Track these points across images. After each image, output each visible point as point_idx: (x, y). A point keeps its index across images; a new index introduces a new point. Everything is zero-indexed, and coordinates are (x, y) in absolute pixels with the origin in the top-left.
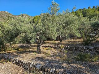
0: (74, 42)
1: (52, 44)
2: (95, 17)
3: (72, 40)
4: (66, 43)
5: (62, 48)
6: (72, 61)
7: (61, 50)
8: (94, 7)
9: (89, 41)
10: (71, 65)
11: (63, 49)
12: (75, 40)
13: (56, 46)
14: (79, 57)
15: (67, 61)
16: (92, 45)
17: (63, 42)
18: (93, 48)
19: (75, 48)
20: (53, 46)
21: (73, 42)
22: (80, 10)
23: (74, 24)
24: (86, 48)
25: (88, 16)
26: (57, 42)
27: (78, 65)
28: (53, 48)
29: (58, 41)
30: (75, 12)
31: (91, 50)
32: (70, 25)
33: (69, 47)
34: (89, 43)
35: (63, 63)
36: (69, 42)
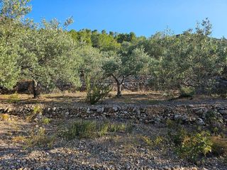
0: (70, 97)
1: (9, 101)
2: (112, 52)
3: (67, 93)
4: (51, 100)
5: (38, 112)
6: (56, 143)
7: (34, 117)
8: (111, 33)
9: (97, 96)
10: (52, 151)
11: (41, 114)
12: (71, 94)
13: (21, 108)
14: (73, 131)
15: (44, 145)
16: (102, 103)
17: (43, 97)
18: (103, 109)
19: (69, 112)
20: (10, 108)
21: (67, 97)
22: (88, 31)
23: (68, 56)
24: (90, 110)
25: (101, 48)
26: (24, 97)
27: (68, 149)
28: (11, 113)
29: (29, 94)
30: (78, 34)
31: (99, 114)
32: (59, 57)
33: (55, 108)
34: (97, 100)
35: (30, 152)
36: (58, 98)
